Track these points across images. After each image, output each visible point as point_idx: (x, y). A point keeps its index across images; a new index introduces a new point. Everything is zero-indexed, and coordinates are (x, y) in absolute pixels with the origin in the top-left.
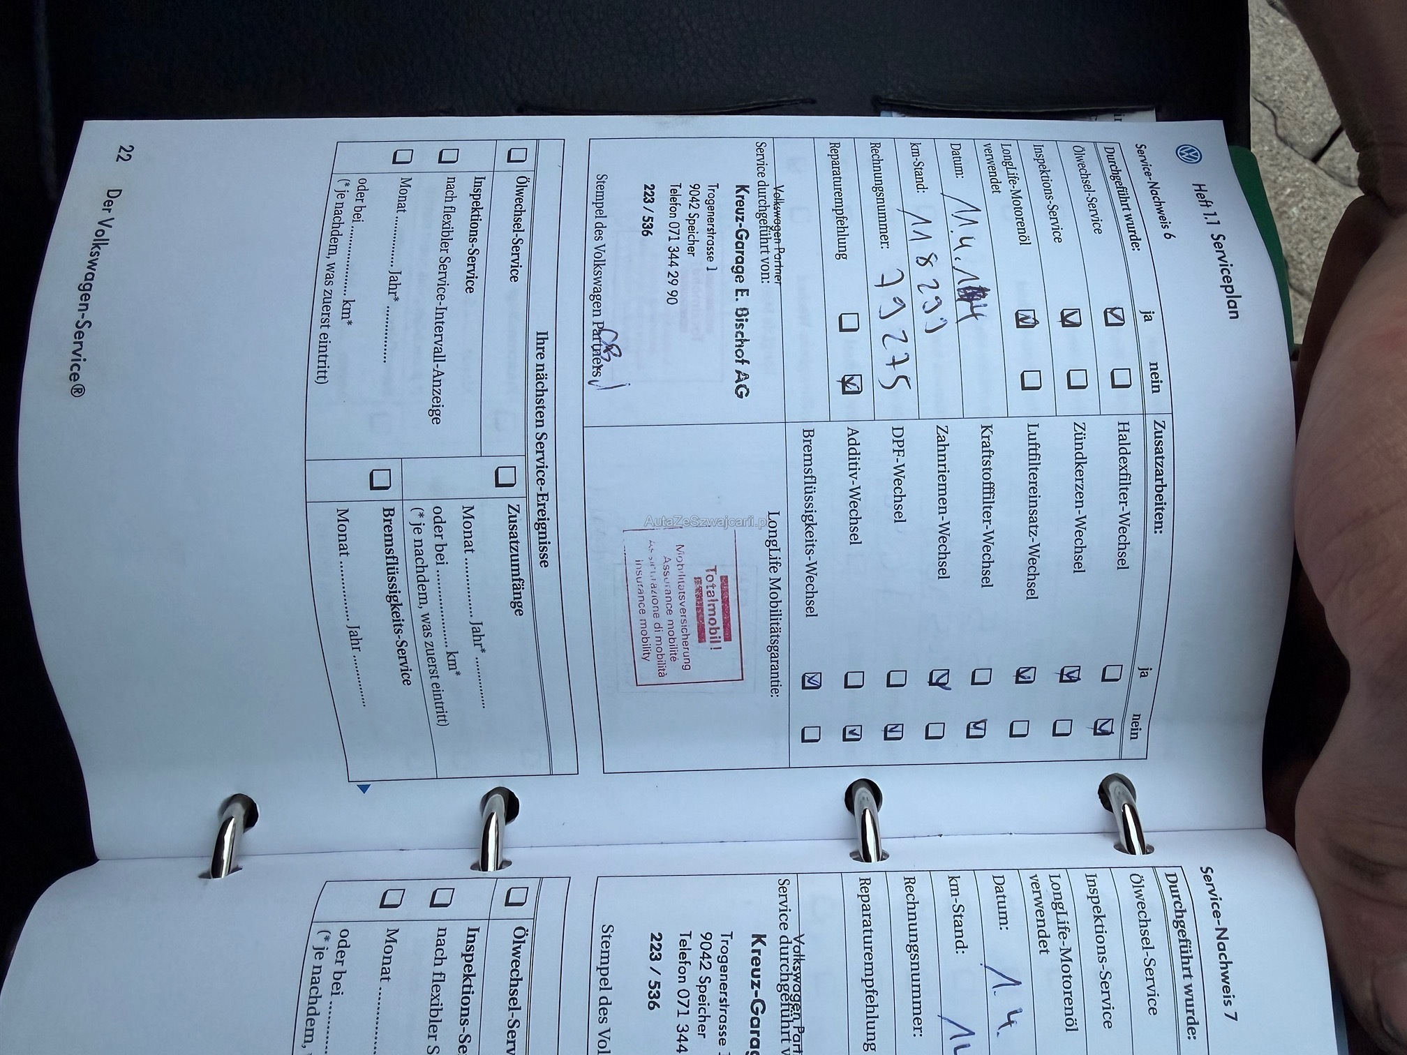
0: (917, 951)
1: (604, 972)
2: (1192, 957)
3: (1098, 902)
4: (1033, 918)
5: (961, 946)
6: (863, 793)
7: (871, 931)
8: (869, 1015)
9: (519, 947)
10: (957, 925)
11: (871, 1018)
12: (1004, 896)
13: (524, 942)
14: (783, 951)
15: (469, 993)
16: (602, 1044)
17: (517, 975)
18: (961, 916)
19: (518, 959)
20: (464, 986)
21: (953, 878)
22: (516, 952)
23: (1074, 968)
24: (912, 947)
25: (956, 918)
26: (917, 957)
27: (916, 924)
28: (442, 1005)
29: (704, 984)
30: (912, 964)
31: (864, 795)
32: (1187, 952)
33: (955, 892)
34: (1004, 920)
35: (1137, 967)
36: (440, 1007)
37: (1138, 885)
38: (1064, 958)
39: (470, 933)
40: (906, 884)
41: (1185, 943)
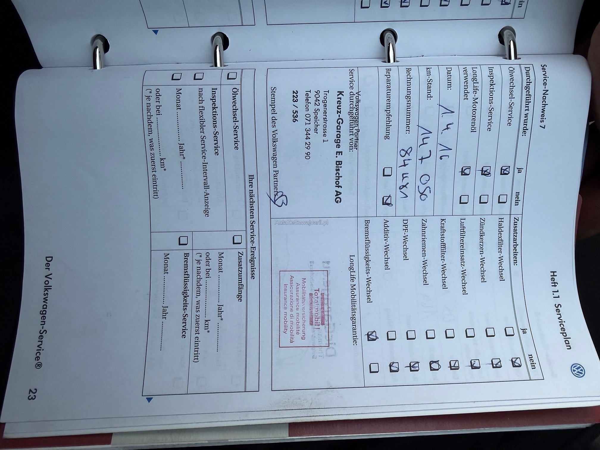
0: (410, 98)
1: (273, 106)
2: (530, 102)
3: (493, 78)
4: (463, 85)
5: (429, 96)
6: (388, 35)
7: (390, 90)
8: (387, 125)
9: (236, 96)
10: (429, 87)
11: (388, 126)
12: (451, 76)
13: (237, 94)
14: (351, 98)
15: (216, 115)
16: (274, 136)
17: (236, 108)
18: (431, 84)
19: (235, 101)
20: (213, 112)
21: (428, 68)
22: (234, 98)
23: (478, 106)
24: (408, 97)
25: (428, 85)
26: (410, 101)
27: (410, 87)
28: (204, 119)
29: (316, 112)
30: (407, 104)
31: (389, 36)
32: (529, 100)
33: (429, 74)
34: (449, 85)
35: (506, 105)
36: (203, 120)
37: (512, 72)
38: (474, 102)
39: (213, 90)
40: (407, 71)
41: (528, 96)
